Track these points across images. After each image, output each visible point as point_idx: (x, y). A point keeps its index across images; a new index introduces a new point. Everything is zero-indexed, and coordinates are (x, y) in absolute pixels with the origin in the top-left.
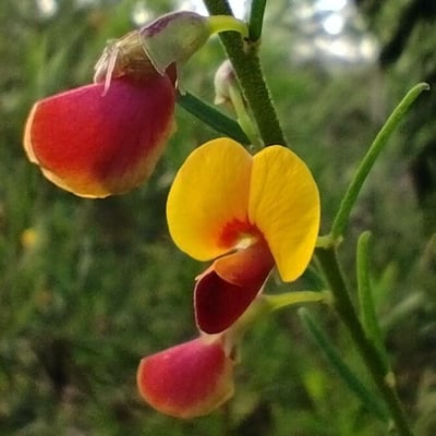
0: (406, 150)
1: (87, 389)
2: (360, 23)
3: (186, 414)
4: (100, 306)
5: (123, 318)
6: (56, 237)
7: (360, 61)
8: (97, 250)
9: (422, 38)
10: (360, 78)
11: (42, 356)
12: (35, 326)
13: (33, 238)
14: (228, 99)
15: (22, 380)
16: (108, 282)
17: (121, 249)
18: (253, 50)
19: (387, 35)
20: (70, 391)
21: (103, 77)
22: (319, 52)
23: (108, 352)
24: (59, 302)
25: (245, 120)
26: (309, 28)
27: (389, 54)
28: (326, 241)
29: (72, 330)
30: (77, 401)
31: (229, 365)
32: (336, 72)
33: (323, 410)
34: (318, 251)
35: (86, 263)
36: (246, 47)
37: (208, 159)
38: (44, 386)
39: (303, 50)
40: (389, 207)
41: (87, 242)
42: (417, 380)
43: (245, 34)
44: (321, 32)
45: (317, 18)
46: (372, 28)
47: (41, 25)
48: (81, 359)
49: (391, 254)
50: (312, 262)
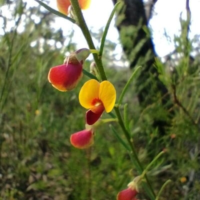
0: (137, 91)
1: (52, 153)
2: (125, 57)
3: (82, 148)
4: (56, 131)
5: (61, 134)
6: (44, 112)
7: (125, 67)
8: (55, 116)
9: (141, 61)
10: (125, 71)
11: (40, 144)
12: (38, 136)
13: (38, 112)
14: (94, 71)
15: (34, 151)
16: (58, 125)
17: (61, 116)
18: (100, 58)
19: (132, 60)
20: (47, 154)
21: (66, 63)
22: (114, 65)
23: (57, 143)
24: (45, 130)
25: (98, 76)
26: (112, 58)
27: (133, 65)
28: (117, 105)
29: (48, 137)
30: (49, 156)
31: (93, 136)
32: (119, 70)
33: (114, 158)
34: (115, 108)
35: (52, 119)
36: (99, 57)
37: (89, 84)
38: (40, 152)
39: (110, 64)
40: (132, 106)
41: (52, 114)
42: (138, 151)
43: (99, 54)
44: (114, 59)
45: (114, 55)
46: (128, 59)
47: (40, 56)
48: (50, 145)
49: (132, 118)
50: (113, 110)
